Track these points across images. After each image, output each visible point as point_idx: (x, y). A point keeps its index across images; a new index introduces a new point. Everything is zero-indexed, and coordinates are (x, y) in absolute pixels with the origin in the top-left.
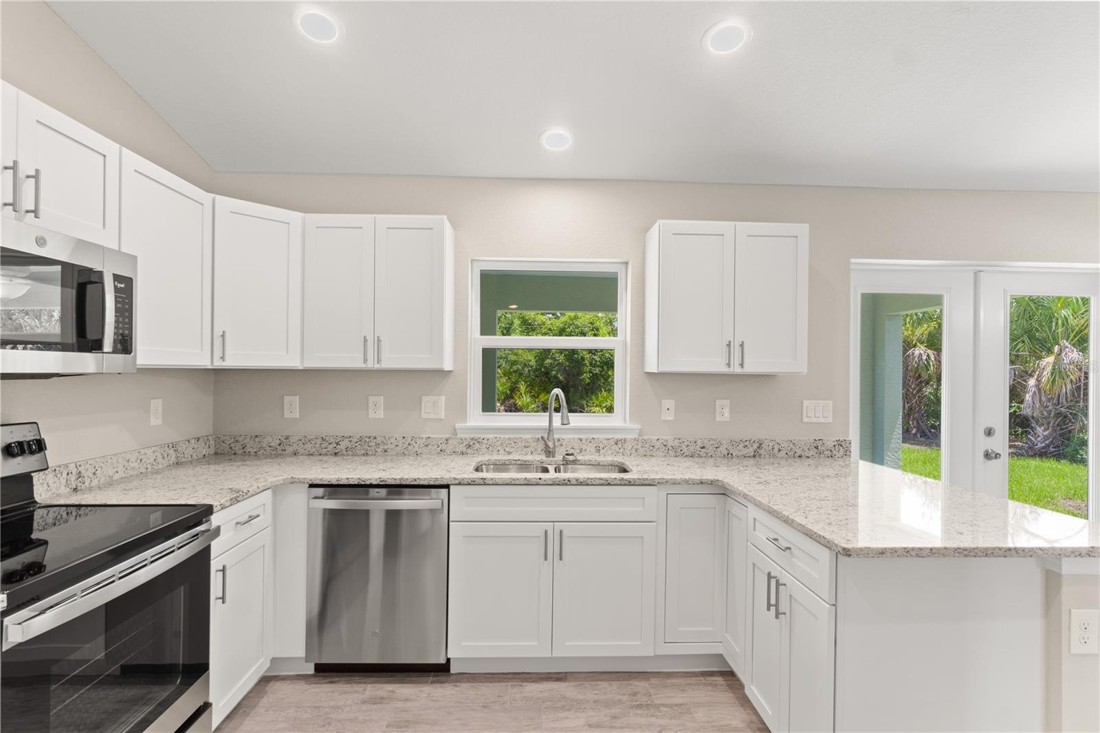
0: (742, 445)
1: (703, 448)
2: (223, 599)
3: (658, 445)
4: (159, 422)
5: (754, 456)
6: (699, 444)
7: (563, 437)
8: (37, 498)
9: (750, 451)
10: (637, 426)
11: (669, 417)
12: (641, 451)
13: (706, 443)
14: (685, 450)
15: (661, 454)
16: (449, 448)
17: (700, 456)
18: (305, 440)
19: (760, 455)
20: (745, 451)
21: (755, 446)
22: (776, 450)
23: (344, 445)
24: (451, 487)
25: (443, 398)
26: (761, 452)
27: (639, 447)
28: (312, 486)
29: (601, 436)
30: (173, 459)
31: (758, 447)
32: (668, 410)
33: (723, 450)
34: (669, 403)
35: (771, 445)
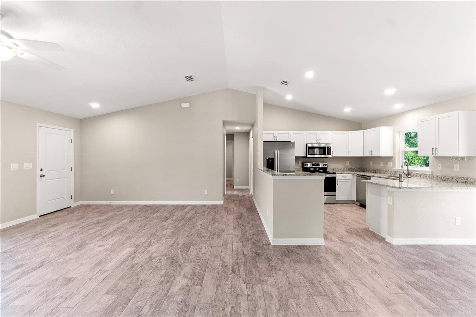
0: (461, 179)
1: (448, 178)
2: (338, 184)
3: (435, 176)
4: (348, 164)
5: (465, 183)
6: (447, 177)
7: (413, 172)
8: (327, 171)
9: (464, 181)
10: (430, 171)
11: (440, 169)
12: (431, 177)
13: (449, 177)
14: (443, 178)
15: (436, 179)
16: (392, 173)
17: (447, 181)
18: (372, 170)
19: (467, 183)
20: (462, 181)
21: (466, 179)
22: (473, 181)
23: (377, 171)
24: (371, 177)
25: (392, 162)
26: (468, 181)
27: (430, 176)
28: (358, 175)
29: (421, 173)
30: (351, 170)
31: (467, 180)
32: (439, 167)
33: (454, 179)
34: (440, 165)
35: (472, 180)
